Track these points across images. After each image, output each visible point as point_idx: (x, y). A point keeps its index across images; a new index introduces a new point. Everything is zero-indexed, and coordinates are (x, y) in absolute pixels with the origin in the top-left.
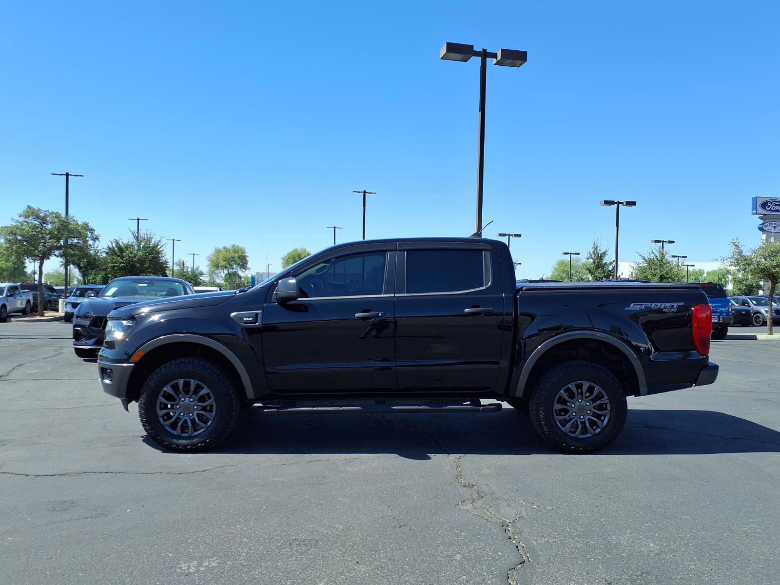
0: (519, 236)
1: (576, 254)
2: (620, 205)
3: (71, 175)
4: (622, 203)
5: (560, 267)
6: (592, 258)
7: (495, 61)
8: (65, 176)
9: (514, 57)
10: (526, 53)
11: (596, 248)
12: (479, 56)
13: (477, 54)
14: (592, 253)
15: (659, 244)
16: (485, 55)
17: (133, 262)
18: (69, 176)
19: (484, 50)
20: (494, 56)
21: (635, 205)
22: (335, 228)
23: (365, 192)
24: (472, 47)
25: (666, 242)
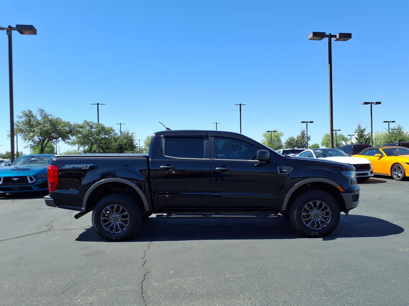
0: (312, 122)
1: (339, 130)
2: (372, 104)
3: (100, 104)
4: (374, 103)
5: (326, 138)
6: (357, 132)
7: (335, 39)
8: (97, 105)
9: (346, 36)
10: (351, 34)
11: (359, 127)
12: (328, 37)
13: (327, 36)
14: (357, 129)
15: (387, 123)
16: (330, 36)
17: (122, 145)
18: (99, 105)
19: (330, 34)
20: (335, 36)
21: (381, 104)
22: (216, 123)
23: (240, 105)
24: (325, 33)
25: (390, 122)
